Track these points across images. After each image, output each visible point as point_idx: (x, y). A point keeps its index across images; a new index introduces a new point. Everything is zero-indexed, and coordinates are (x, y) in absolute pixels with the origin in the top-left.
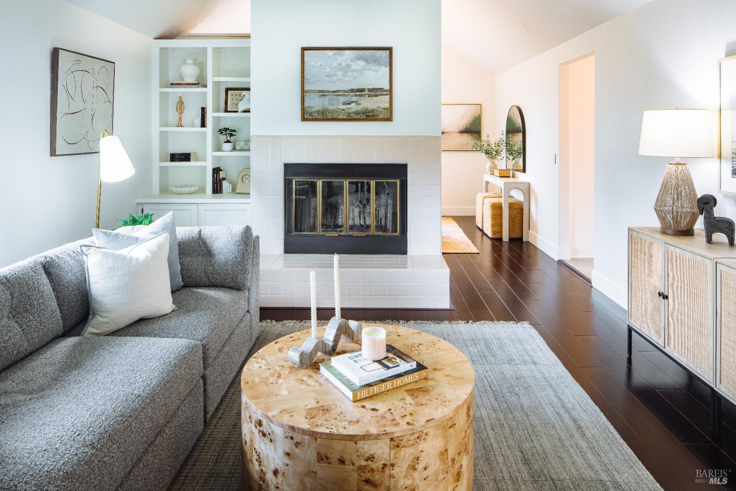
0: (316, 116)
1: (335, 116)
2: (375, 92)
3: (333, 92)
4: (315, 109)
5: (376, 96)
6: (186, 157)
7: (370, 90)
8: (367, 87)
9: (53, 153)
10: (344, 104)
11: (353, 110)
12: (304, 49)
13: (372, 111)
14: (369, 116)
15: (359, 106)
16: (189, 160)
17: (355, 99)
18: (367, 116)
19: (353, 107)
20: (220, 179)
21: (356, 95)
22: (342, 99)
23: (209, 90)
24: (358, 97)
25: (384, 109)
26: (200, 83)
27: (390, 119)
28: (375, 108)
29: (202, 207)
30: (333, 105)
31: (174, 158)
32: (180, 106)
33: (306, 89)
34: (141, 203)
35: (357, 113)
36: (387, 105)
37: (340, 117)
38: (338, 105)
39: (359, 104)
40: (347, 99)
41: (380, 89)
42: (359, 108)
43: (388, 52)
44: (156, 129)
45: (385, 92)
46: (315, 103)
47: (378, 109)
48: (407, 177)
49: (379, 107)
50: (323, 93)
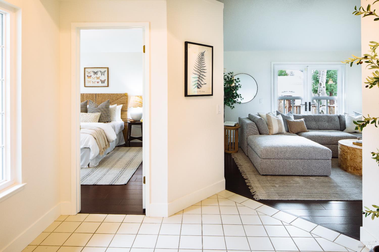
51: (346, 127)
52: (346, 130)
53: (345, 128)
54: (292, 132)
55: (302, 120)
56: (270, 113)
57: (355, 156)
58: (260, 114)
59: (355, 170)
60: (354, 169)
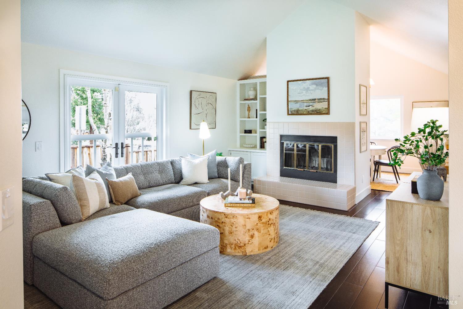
0: (293, 112)
1: (302, 112)
2: (321, 100)
3: (301, 101)
4: (293, 110)
5: (321, 102)
6: (250, 132)
7: (318, 99)
8: (317, 98)
9: (190, 128)
10: (306, 106)
11: (311, 109)
12: (288, 82)
13: (320, 110)
14: (318, 112)
15: (313, 107)
16: (251, 133)
17: (311, 104)
18: (317, 112)
19: (311, 108)
20: (263, 142)
21: (312, 102)
22: (305, 104)
23: (258, 101)
24: (313, 103)
25: (325, 108)
26: (255, 99)
27: (328, 113)
28: (321, 108)
29: (252, 154)
30: (302, 107)
31: (246, 132)
32: (249, 109)
33: (289, 100)
34: (230, 150)
35: (313, 111)
36: (327, 107)
37: (305, 113)
38: (303, 107)
39: (313, 106)
40: (308, 104)
41: (323, 98)
42: (313, 108)
43: (327, 80)
44: (238, 119)
45: (326, 100)
46: (294, 107)
47: (322, 109)
48: (337, 143)
49: (323, 108)
50: (296, 102)
51: (183, 176)
52: (184, 182)
53: (182, 179)
54: (119, 201)
55: (130, 176)
56: (71, 171)
57: (237, 225)
58: (49, 175)
59: (237, 248)
60: (235, 247)
